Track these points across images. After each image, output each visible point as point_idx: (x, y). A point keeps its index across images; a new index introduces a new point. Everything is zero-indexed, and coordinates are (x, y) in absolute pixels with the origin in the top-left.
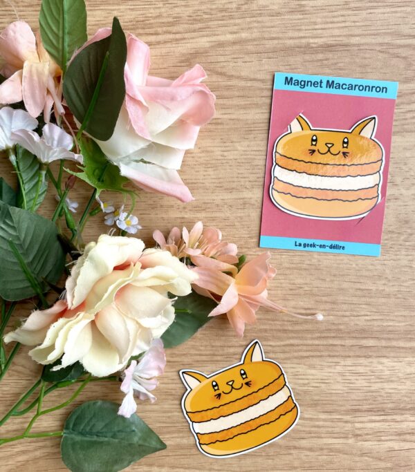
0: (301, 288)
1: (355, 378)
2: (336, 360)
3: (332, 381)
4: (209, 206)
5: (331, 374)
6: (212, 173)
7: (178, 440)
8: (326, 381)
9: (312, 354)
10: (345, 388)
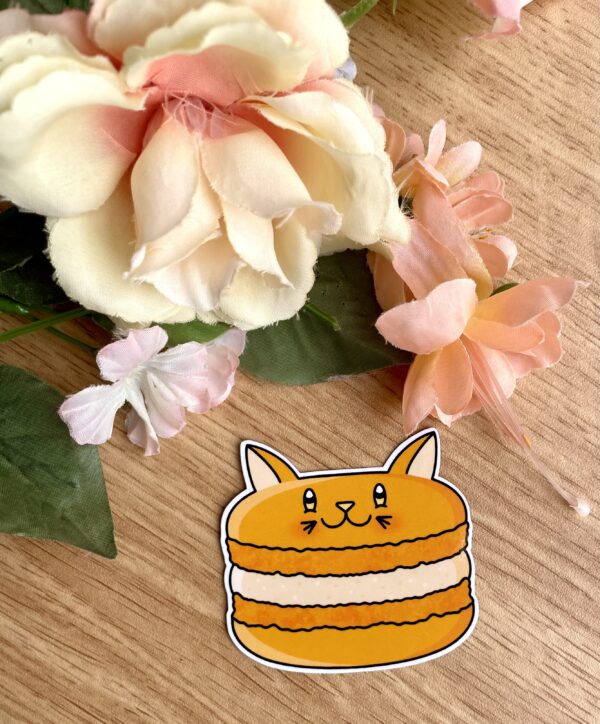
0: (583, 430)
1: (571, 677)
2: (557, 616)
3: (521, 654)
4: (512, 146)
5: (528, 638)
6: (559, 84)
7: (149, 570)
8: (511, 646)
9: (519, 573)
10: (536, 683)
